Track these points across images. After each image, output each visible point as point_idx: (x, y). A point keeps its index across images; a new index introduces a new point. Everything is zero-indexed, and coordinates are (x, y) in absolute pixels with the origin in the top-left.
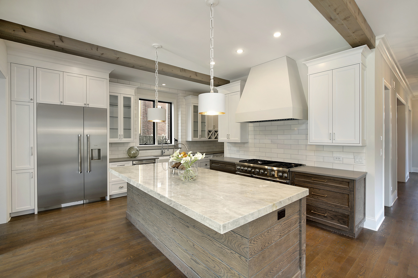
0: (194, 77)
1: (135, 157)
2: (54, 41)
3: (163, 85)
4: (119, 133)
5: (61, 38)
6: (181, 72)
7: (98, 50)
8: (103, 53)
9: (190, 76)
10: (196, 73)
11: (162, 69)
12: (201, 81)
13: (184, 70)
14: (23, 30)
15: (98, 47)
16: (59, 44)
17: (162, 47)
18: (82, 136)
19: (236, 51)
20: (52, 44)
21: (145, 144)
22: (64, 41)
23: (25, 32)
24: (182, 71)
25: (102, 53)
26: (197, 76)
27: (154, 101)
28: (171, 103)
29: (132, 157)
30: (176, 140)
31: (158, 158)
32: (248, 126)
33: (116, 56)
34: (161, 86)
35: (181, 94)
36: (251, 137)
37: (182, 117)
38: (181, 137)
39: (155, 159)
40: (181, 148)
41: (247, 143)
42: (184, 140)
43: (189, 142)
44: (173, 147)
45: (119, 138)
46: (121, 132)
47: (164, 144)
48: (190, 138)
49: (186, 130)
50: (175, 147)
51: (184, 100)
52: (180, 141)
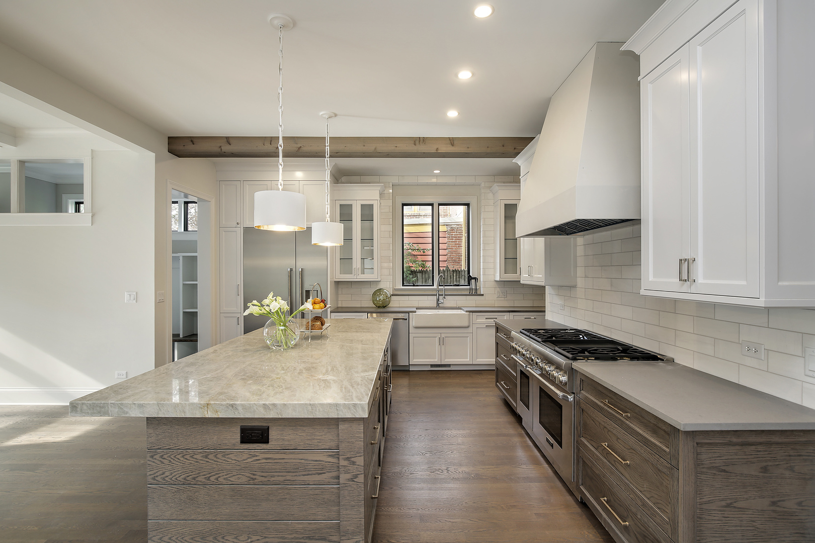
0: (444, 149)
1: (384, 307)
2: (220, 147)
3: (435, 172)
4: (354, 266)
5: (228, 140)
6: (415, 145)
7: (272, 143)
9: (437, 150)
10: (452, 141)
11: (375, 149)
12: (466, 153)
13: (421, 140)
14: (191, 143)
15: (271, 140)
16: (226, 148)
17: (336, 115)
18: (294, 270)
19: (456, 76)
20: (218, 150)
21: (414, 286)
22: (231, 143)
23: (193, 144)
24: (417, 142)
26: (453, 145)
27: (432, 205)
28: (468, 205)
29: (379, 307)
30: (475, 278)
31: (415, 312)
32: (575, 246)
33: (296, 145)
34: (437, 176)
35: (483, 185)
36: (580, 272)
37: (484, 231)
38: (484, 272)
39: (408, 312)
40: (483, 295)
41: (575, 287)
42: (491, 278)
43: (502, 283)
44: (467, 293)
45: (354, 273)
46: (357, 263)
47: (451, 286)
48: (498, 274)
49: (495, 257)
50: (471, 292)
51: (490, 195)
52: (482, 280)
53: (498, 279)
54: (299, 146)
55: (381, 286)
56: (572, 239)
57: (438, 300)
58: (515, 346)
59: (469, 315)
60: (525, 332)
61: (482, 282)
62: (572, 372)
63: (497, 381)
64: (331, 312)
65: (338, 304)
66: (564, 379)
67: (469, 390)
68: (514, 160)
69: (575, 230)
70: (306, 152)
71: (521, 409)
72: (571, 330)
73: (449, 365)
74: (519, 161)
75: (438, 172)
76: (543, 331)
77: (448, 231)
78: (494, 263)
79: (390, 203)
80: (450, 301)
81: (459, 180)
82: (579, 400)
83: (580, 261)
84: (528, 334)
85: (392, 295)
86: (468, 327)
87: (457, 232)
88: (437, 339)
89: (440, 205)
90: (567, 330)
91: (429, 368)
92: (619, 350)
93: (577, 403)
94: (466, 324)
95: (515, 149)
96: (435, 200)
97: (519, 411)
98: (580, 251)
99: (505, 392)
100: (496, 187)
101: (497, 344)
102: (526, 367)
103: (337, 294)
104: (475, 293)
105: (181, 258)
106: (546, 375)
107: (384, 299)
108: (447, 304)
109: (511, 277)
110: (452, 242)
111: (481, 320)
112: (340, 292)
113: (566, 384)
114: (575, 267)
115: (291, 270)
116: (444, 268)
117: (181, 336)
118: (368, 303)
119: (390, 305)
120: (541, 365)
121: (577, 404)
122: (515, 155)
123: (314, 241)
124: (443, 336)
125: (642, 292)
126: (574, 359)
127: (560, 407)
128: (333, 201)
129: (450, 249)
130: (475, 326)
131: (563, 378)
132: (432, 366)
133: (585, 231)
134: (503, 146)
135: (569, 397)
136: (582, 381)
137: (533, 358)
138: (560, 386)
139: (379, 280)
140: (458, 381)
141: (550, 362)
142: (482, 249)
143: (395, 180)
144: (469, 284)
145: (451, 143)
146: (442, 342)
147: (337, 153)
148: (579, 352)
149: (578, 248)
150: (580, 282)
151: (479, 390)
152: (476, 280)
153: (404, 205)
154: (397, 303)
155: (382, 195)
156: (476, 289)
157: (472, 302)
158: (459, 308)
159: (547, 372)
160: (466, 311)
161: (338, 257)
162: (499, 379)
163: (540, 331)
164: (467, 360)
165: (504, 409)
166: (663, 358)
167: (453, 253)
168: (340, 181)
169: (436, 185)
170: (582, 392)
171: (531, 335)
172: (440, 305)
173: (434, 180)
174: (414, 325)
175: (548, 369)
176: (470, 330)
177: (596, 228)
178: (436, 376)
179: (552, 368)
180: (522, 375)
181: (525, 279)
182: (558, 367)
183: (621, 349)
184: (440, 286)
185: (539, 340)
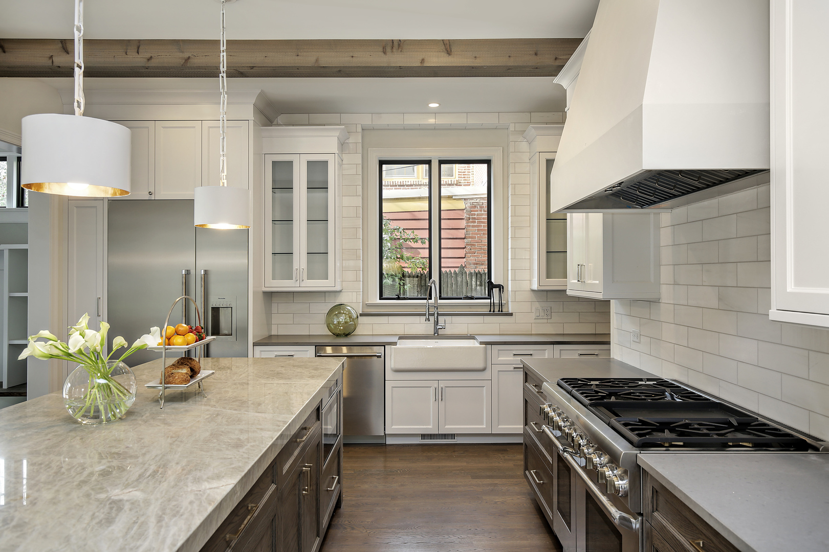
0: (437, 59)
1: (346, 336)
2: (51, 57)
3: (430, 105)
4: (296, 266)
5: (64, 45)
6: (385, 53)
7: (140, 51)
8: (151, 57)
9: (423, 61)
10: (448, 46)
11: (317, 60)
12: (473, 67)
13: (396, 44)
15: (139, 45)
18: (193, 272)
21: (399, 299)
22: (69, 50)
23: (4, 52)
24: (388, 49)
25: (148, 55)
26: (449, 53)
27: (429, 162)
28: (488, 162)
29: (338, 335)
30: (500, 287)
31: (395, 344)
32: (658, 228)
33: (181, 55)
34: (435, 113)
35: (512, 128)
36: (666, 274)
37: (514, 206)
38: (514, 275)
39: (384, 345)
40: (511, 314)
41: (657, 301)
42: (526, 286)
43: (544, 294)
44: (486, 310)
45: (296, 278)
46: (300, 260)
47: (461, 299)
48: (535, 280)
49: (531, 250)
50: (492, 310)
51: (524, 146)
52: (510, 289)
53: (535, 287)
54: (186, 55)
55: (342, 299)
56: (652, 216)
57: (437, 323)
58: (547, 409)
59: (486, 349)
60: (566, 385)
61: (510, 293)
62: (638, 473)
63: (526, 468)
64: (255, 344)
65: (270, 329)
66: (622, 484)
67: (479, 481)
68: (556, 80)
69: (652, 198)
70: (199, 67)
71: (559, 525)
72: (649, 380)
73: (453, 436)
74: (563, 80)
75: (435, 105)
76: (597, 383)
77: (468, 208)
78: (531, 259)
79: (358, 159)
80: (454, 325)
81: (473, 120)
82: (651, 530)
83: (666, 255)
84: (570, 388)
85: (361, 315)
86: (484, 370)
87: (481, 211)
88: (432, 391)
89: (441, 162)
90: (641, 380)
91: (419, 441)
92: (730, 425)
93: (647, 534)
94: (480, 365)
95: (556, 59)
96: (435, 154)
97: (556, 529)
98: (666, 236)
99: (537, 490)
100: (531, 131)
101: (526, 402)
102: (564, 451)
103: (268, 314)
104: (499, 311)
105: (6, 254)
106: (594, 473)
107: (346, 322)
108: (448, 331)
109: (554, 284)
110: (473, 226)
111: (506, 357)
112: (274, 310)
113: (626, 495)
114: (658, 265)
115: (188, 273)
116: (457, 270)
117: (5, 386)
118: (320, 329)
119: (358, 331)
120: (586, 451)
121: (648, 538)
122: (555, 71)
123: (199, 219)
124: (442, 384)
125: (774, 314)
126: (644, 446)
127: (619, 536)
128: (260, 155)
129: (470, 237)
130: (496, 368)
131: (621, 482)
132: (423, 436)
133: (670, 198)
134: (536, 54)
135: (633, 520)
136: (655, 492)
137: (574, 435)
138: (616, 497)
139: (338, 288)
140: (465, 464)
141: (602, 447)
142: (510, 236)
143: (366, 120)
144: (490, 296)
145: (446, 49)
146: (440, 395)
147: (252, 68)
148: (654, 430)
149: (662, 231)
150: (666, 294)
151: (497, 481)
152: (500, 290)
153: (382, 163)
154: (367, 329)
155: (342, 145)
156: (501, 305)
157: (493, 326)
158: (471, 337)
159: (595, 467)
160: (481, 343)
161: (269, 251)
162: (529, 466)
163: (592, 383)
164: (482, 428)
165: (535, 520)
166: (818, 446)
167: (474, 245)
168: (275, 122)
169: (435, 128)
170: (656, 514)
171: (574, 391)
172: (440, 332)
173: (432, 121)
174: (392, 366)
175: (596, 460)
176: (486, 375)
177: (691, 192)
178: (429, 454)
179: (605, 459)
180: (560, 464)
181: (573, 287)
182: (614, 459)
183: (735, 424)
184: (441, 299)
185: (586, 401)
